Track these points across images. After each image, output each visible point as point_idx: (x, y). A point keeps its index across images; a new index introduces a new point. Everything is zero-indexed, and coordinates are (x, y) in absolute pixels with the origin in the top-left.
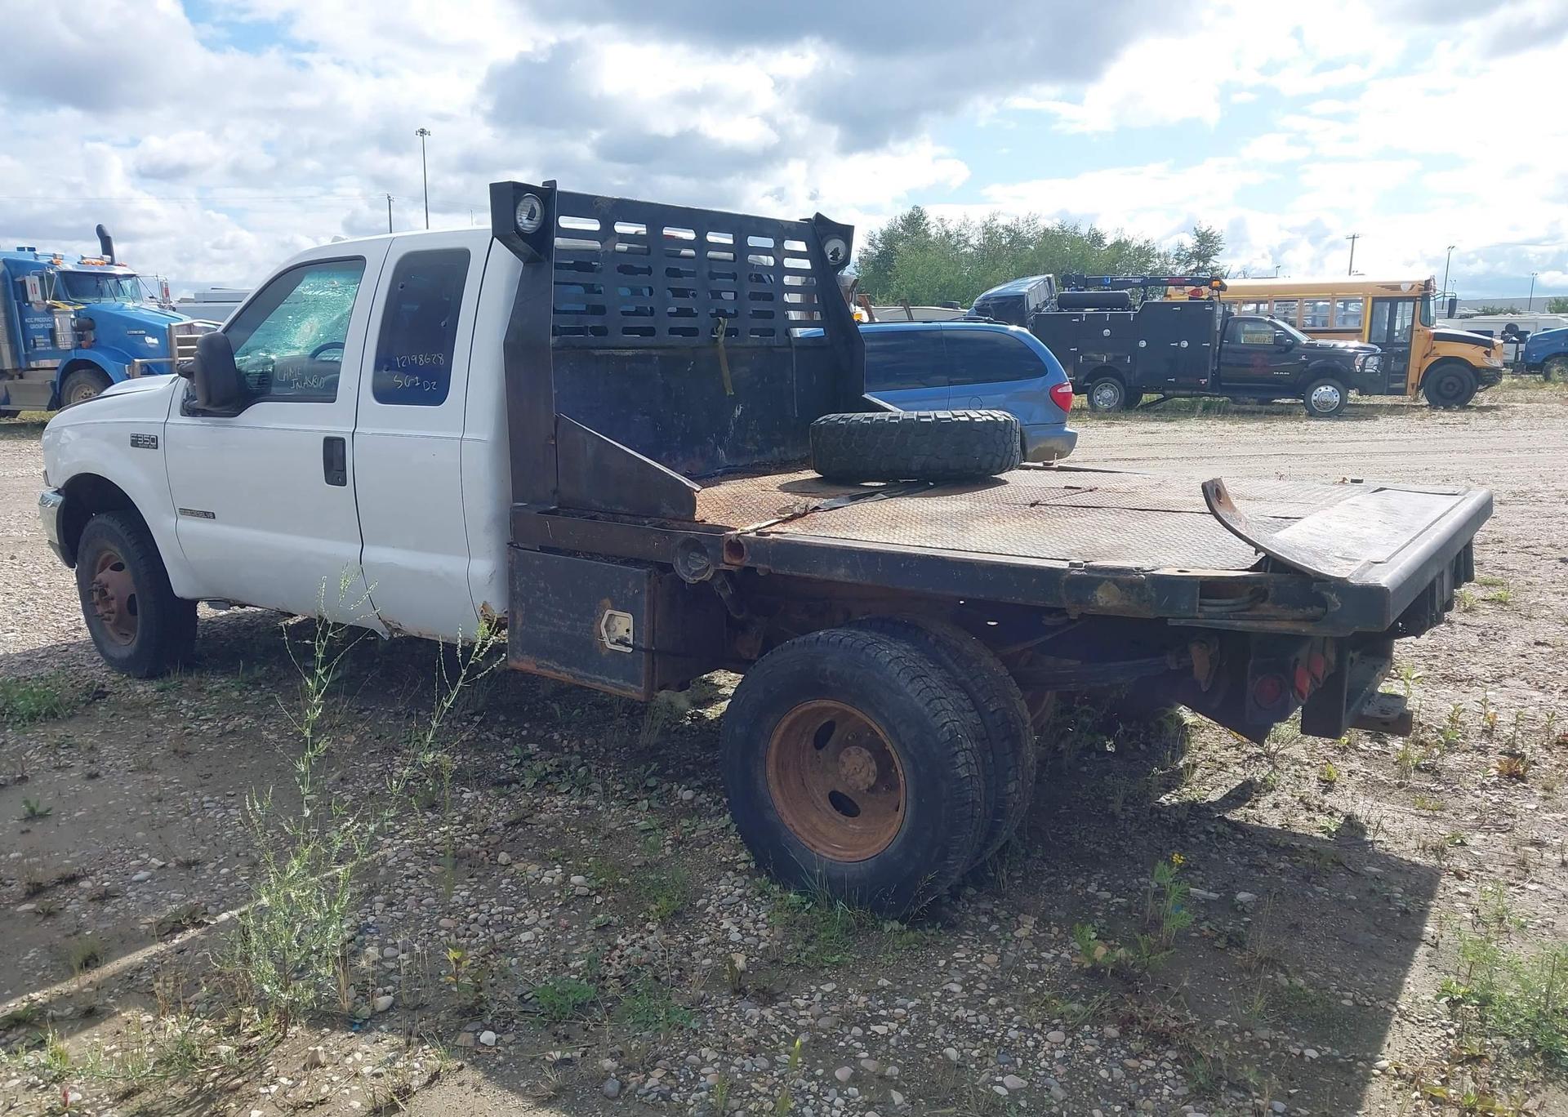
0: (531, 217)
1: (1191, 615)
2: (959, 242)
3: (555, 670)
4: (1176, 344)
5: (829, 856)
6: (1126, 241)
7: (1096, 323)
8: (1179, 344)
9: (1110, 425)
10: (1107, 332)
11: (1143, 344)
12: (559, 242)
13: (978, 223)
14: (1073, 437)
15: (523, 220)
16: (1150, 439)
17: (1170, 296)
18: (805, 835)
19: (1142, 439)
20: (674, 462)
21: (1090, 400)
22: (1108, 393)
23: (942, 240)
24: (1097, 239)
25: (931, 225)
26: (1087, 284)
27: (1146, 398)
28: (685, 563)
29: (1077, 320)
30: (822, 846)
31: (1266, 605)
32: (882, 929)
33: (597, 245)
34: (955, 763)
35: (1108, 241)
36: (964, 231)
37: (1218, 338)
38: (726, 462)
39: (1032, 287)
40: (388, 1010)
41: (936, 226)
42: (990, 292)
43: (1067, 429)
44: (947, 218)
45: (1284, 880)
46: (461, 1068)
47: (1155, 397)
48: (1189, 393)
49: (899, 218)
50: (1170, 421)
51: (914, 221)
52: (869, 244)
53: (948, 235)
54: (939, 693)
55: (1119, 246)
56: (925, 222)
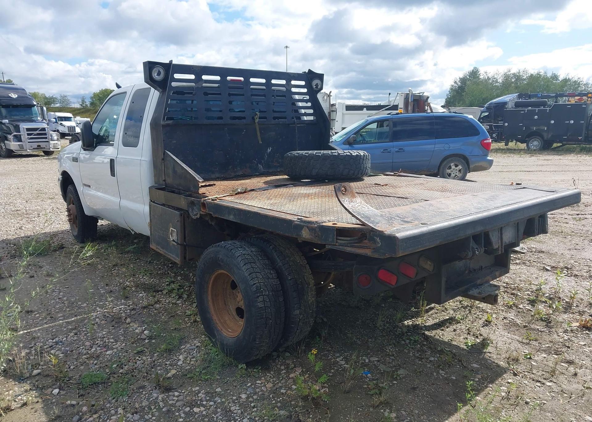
0: (159, 74)
1: (333, 244)
2: (493, 81)
3: (160, 250)
4: (568, 122)
5: (225, 334)
6: (569, 78)
7: (533, 113)
8: (569, 122)
9: (531, 156)
10: (536, 117)
11: (553, 122)
12: (174, 84)
13: (503, 73)
14: (491, 162)
15: (155, 75)
16: (546, 162)
17: (570, 101)
18: (219, 324)
19: (540, 163)
20: (235, 170)
21: (527, 146)
22: (536, 143)
23: (486, 80)
24: (555, 77)
25: (481, 75)
26: (530, 97)
27: (555, 145)
28: (192, 211)
29: (523, 112)
30: (224, 330)
31: (366, 241)
32: (237, 366)
33: (193, 84)
34: (257, 301)
35: (561, 78)
36: (496, 77)
37: (589, 119)
38: (263, 170)
39: (510, 98)
40: (36, 376)
41: (483, 75)
42: (494, 101)
43: (489, 158)
44: (488, 71)
45: (429, 366)
46: (38, 402)
47: (559, 145)
48: (574, 143)
49: (467, 72)
50: (560, 155)
51: (474, 74)
52: (455, 83)
53: (489, 79)
54: (258, 270)
55: (566, 81)
56: (479, 73)
